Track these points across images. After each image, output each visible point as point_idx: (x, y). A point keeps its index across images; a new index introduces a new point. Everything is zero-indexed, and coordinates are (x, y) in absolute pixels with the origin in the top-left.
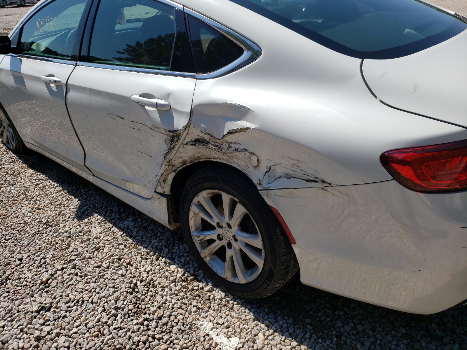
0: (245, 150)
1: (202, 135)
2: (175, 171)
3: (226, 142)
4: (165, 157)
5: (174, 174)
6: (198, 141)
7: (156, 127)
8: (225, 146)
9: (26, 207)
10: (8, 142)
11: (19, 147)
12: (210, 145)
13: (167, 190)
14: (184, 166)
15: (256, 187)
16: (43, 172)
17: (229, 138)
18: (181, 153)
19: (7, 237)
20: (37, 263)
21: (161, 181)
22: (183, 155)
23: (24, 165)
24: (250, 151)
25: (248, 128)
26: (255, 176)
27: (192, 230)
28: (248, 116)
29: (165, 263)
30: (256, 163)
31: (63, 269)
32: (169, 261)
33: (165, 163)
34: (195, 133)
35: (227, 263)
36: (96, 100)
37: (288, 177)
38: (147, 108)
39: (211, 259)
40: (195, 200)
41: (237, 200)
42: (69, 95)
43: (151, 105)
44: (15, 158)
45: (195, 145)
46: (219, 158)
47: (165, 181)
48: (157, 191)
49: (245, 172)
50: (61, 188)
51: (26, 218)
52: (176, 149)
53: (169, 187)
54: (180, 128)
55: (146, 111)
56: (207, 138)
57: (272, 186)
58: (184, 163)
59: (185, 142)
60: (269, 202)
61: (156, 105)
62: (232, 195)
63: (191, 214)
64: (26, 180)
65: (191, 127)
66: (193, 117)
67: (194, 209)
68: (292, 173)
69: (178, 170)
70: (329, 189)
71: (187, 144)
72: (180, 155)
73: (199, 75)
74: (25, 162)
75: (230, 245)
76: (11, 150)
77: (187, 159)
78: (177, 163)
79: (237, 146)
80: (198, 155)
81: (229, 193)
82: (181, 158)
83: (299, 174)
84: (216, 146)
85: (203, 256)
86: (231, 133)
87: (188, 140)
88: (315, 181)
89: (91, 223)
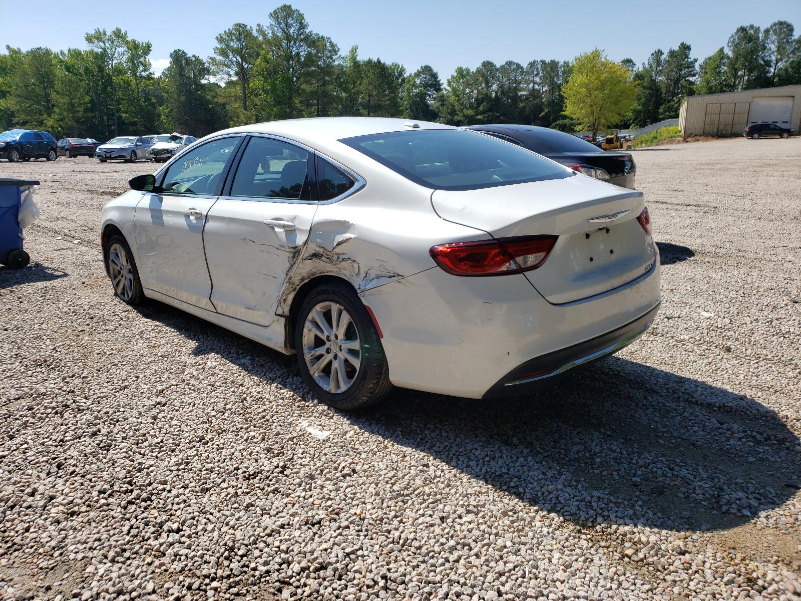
0: (349, 259)
1: (318, 249)
2: (294, 290)
3: (336, 254)
4: (287, 274)
5: (294, 293)
6: (315, 255)
7: (282, 246)
8: (335, 257)
9: (141, 345)
10: (123, 294)
11: (136, 296)
12: (323, 258)
13: (286, 310)
14: (303, 283)
15: (356, 291)
16: (159, 321)
17: (337, 250)
18: (300, 269)
19: (124, 363)
20: (152, 380)
21: (282, 300)
22: (302, 271)
23: (139, 314)
24: (352, 259)
25: (350, 238)
26: (356, 283)
27: (305, 347)
28: (351, 229)
29: (277, 387)
30: (357, 271)
31: (177, 385)
32: (280, 386)
33: (287, 280)
34: (312, 248)
35: (332, 376)
36: (233, 227)
37: (378, 277)
38: (277, 229)
39: (319, 376)
40: (310, 317)
41: (342, 308)
42: (207, 225)
43: (280, 226)
44: (130, 308)
45: (311, 259)
46: (331, 272)
47: (285, 300)
48: (277, 313)
49: (350, 281)
50: (178, 333)
51: (141, 352)
52: (297, 265)
53: (289, 307)
54: (301, 244)
55: (275, 232)
56: (321, 251)
57: (368, 287)
58: (303, 279)
59: (304, 257)
60: (365, 302)
61: (284, 226)
62: (340, 304)
63: (305, 330)
64: (141, 325)
65: (309, 242)
66: (311, 233)
67: (308, 325)
68: (380, 273)
69: (298, 288)
70: (402, 281)
71: (305, 259)
72: (300, 271)
73: (321, 202)
74: (139, 312)
75: (336, 357)
76: (124, 301)
77: (305, 275)
78: (296, 280)
79: (343, 257)
80: (314, 270)
81: (337, 302)
82: (300, 274)
83: (384, 274)
84: (328, 258)
85: (312, 373)
86: (339, 244)
87: (306, 255)
88: (394, 276)
89: (208, 359)
